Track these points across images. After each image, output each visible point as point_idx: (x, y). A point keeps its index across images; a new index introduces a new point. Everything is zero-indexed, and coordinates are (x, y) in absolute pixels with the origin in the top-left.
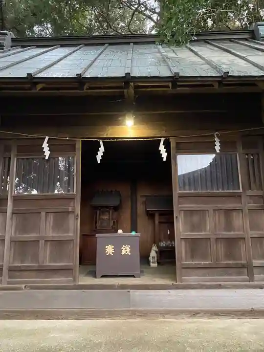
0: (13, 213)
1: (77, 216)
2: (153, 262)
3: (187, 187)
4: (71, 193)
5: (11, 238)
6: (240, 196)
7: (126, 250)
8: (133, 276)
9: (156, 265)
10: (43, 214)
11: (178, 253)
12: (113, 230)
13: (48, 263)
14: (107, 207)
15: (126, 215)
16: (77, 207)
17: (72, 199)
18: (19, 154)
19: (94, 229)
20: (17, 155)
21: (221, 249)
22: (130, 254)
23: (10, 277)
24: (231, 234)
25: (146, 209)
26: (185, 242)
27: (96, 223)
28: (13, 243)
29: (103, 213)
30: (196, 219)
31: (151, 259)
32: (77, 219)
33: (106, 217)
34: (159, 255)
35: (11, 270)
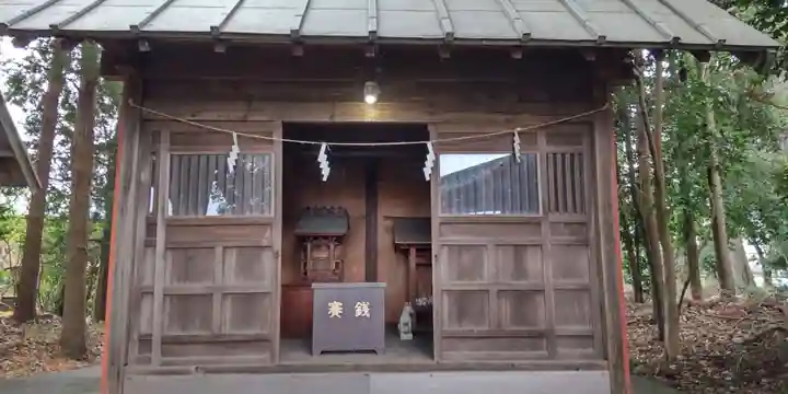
0: (167, 249)
1: (277, 253)
2: (405, 333)
3: (454, 209)
4: (266, 215)
5: (164, 289)
6: (539, 224)
7: (362, 309)
8: (374, 352)
9: (410, 336)
10: (219, 250)
11: (437, 315)
12: (337, 278)
13: (227, 330)
14: (326, 237)
15: (357, 251)
16: (275, 237)
17: (267, 224)
18: (174, 147)
19: (303, 276)
20: (171, 150)
21: (506, 307)
22: (368, 315)
23: (164, 354)
24: (522, 284)
25: (394, 241)
26: (449, 296)
27: (305, 264)
28: (168, 299)
29: (318, 247)
30: (466, 258)
31: (401, 327)
32: (277, 258)
33: (323, 255)
34: (415, 320)
35: (165, 342)
